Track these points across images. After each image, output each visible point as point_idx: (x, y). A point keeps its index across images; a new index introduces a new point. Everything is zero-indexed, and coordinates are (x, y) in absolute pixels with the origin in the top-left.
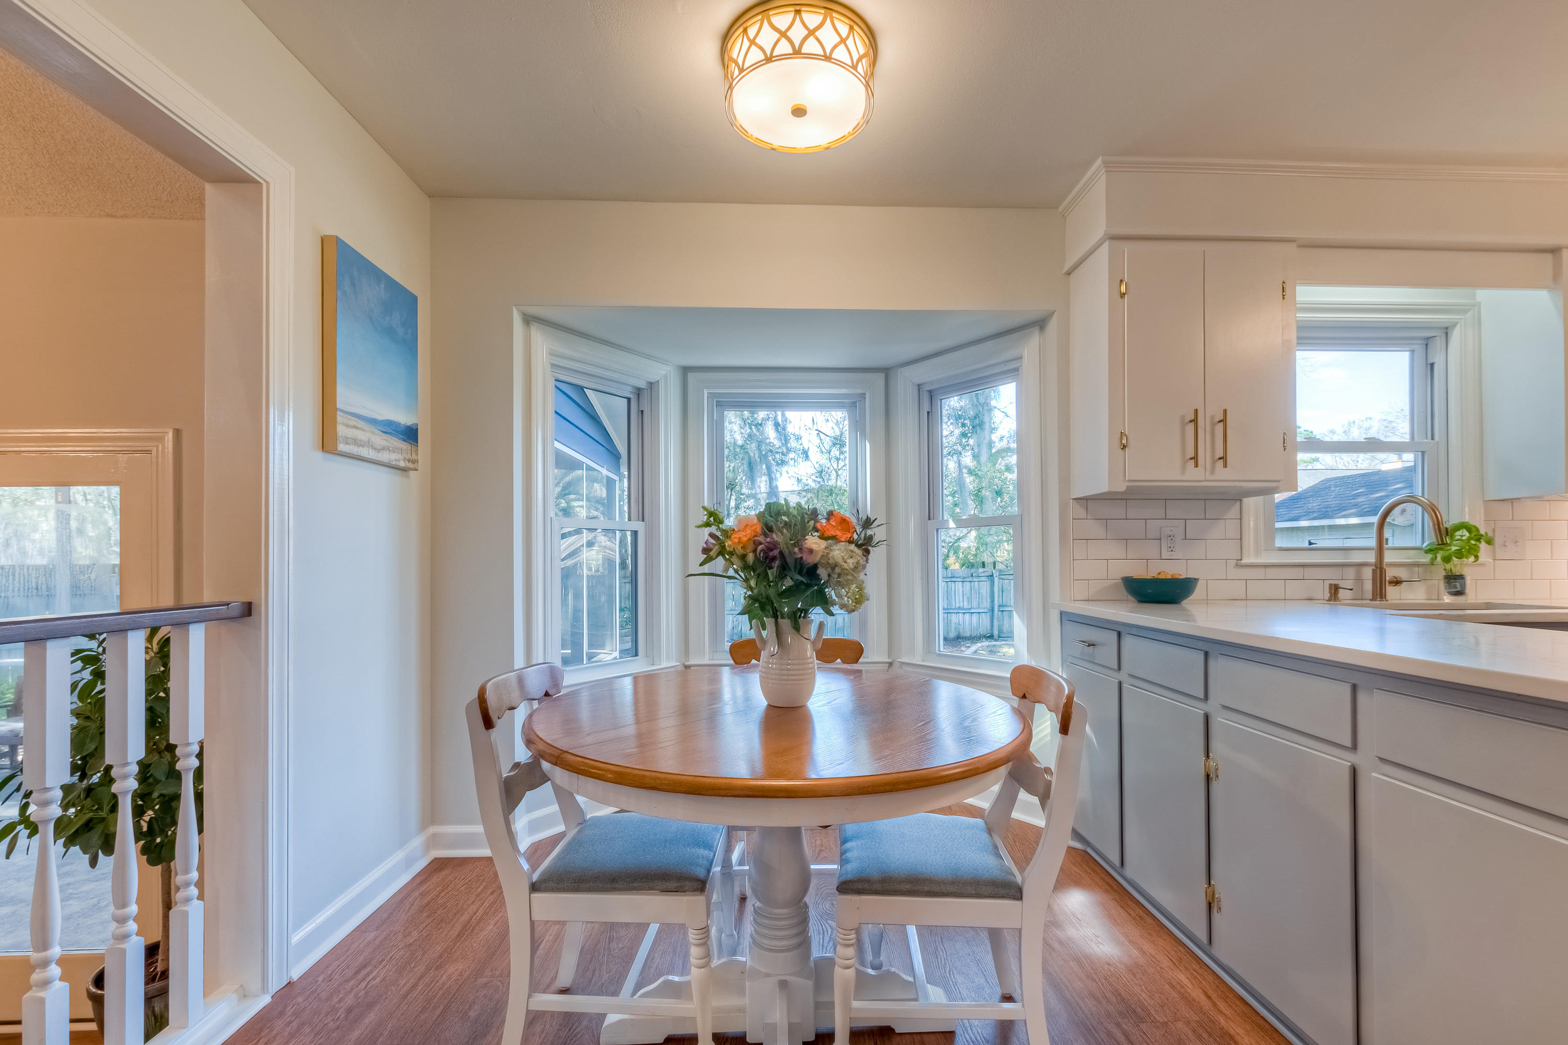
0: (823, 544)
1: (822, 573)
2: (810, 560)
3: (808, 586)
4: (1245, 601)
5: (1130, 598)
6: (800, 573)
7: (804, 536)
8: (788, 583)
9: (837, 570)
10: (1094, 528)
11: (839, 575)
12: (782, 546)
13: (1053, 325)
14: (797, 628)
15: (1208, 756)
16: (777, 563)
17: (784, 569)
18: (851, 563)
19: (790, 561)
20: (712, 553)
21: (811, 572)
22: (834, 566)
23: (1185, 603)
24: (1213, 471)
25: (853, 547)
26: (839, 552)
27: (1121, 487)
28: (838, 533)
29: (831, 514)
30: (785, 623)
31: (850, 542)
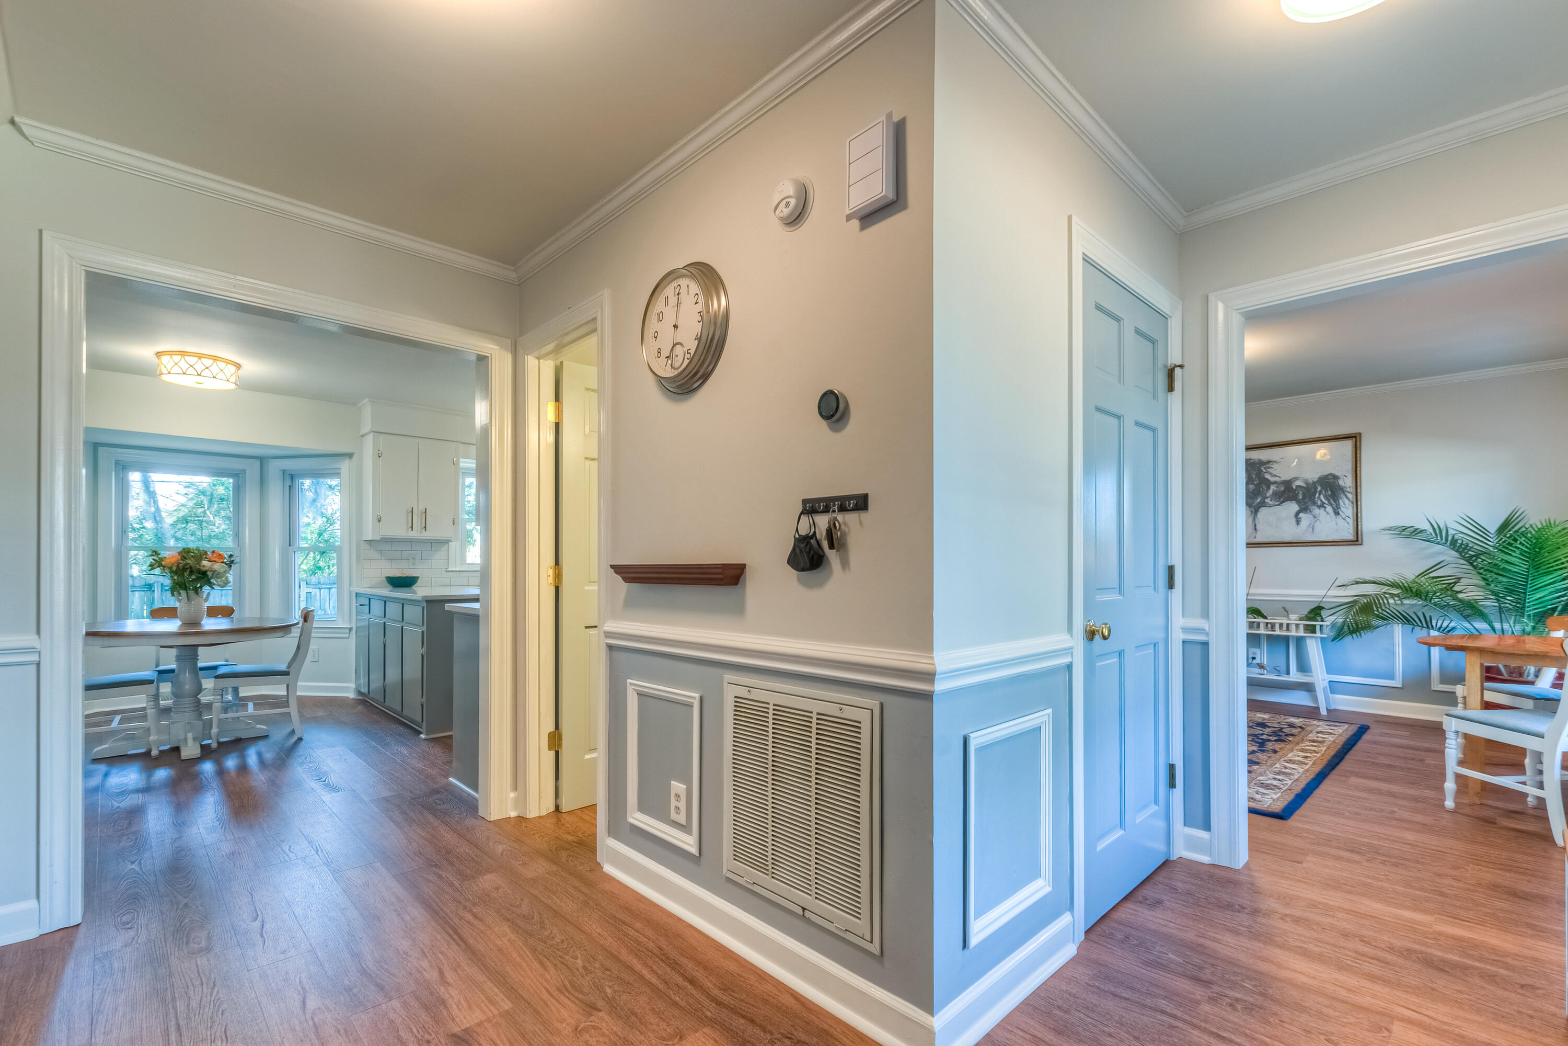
0: (210, 563)
1: (209, 574)
2: (204, 569)
3: (202, 578)
4: (449, 588)
5: (389, 585)
6: (199, 573)
7: (201, 561)
8: (193, 577)
9: (216, 573)
10: (374, 554)
11: (217, 574)
12: (191, 564)
13: (355, 457)
14: (197, 593)
15: (384, 637)
16: (189, 570)
17: (192, 572)
18: (222, 570)
19: (194, 569)
20: (154, 567)
21: (204, 573)
22: (215, 571)
23: (414, 587)
24: (421, 533)
25: (223, 564)
26: (217, 566)
27: (378, 538)
28: (217, 560)
29: (214, 552)
30: (191, 593)
31: (223, 562)
